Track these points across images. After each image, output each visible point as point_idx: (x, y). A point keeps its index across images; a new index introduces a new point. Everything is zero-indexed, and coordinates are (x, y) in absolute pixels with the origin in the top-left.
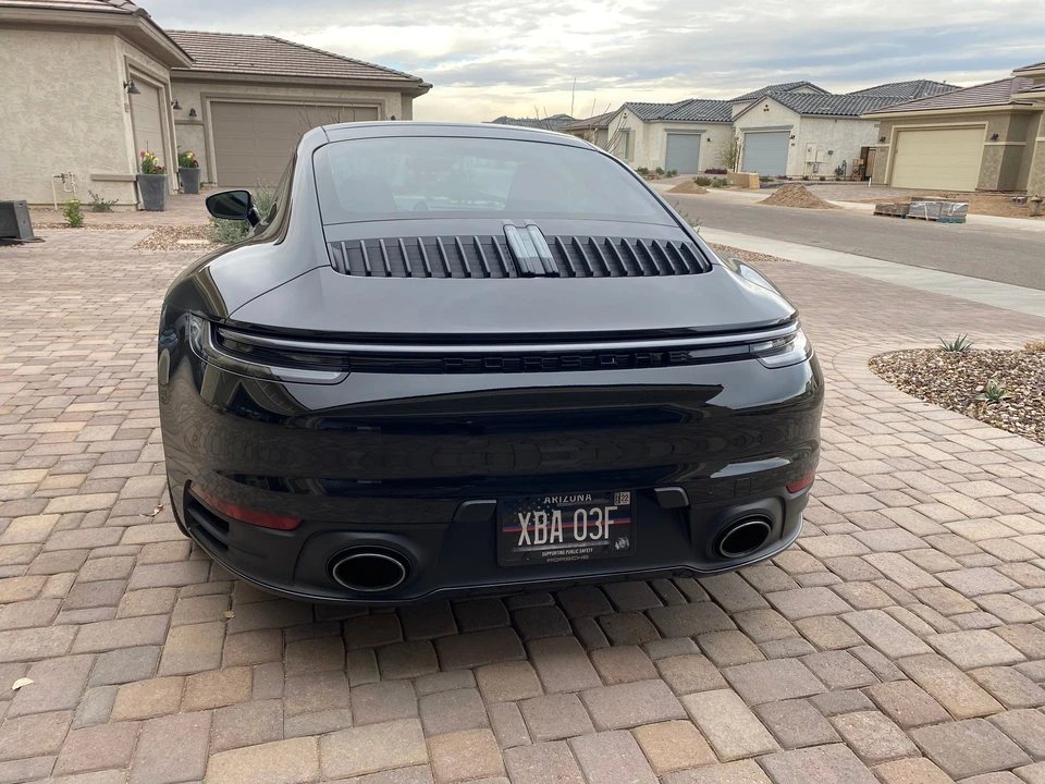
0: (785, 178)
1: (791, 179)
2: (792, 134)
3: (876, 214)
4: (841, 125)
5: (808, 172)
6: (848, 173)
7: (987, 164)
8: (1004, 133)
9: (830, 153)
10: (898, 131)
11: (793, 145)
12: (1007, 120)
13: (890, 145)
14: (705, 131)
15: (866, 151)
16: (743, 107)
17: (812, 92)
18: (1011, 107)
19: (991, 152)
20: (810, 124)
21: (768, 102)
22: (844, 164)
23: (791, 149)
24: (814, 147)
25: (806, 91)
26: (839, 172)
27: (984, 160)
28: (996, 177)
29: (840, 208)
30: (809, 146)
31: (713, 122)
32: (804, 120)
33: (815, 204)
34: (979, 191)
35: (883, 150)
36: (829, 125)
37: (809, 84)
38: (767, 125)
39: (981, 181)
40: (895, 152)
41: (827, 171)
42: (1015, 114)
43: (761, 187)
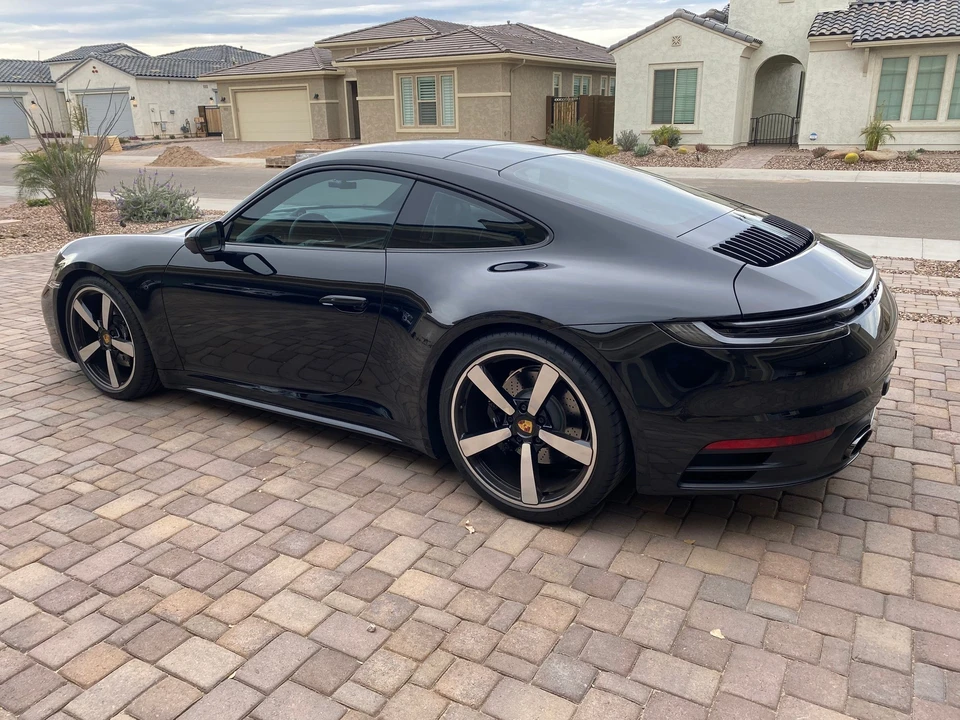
0: (136, 138)
1: (143, 139)
2: (131, 95)
3: (268, 166)
4: (174, 86)
5: (157, 131)
6: (193, 130)
7: (316, 119)
8: (322, 94)
9: (172, 112)
10: (235, 92)
11: (135, 106)
12: (322, 82)
13: (231, 104)
14: (26, 93)
15: (202, 110)
16: (66, 68)
17: (130, 54)
18: (323, 72)
19: (317, 108)
20: (145, 85)
21: (94, 63)
22: (188, 123)
23: (134, 110)
24: (157, 109)
25: (124, 53)
26: (185, 130)
27: (313, 116)
28: (325, 128)
29: (228, 164)
30: (151, 107)
31: (31, 84)
32: (139, 82)
33: (205, 162)
34: (316, 140)
35: (226, 108)
36: (164, 86)
37: (127, 46)
38: (100, 87)
39: (315, 133)
40: (237, 110)
41: (174, 128)
42: (326, 78)
43: (124, 149)
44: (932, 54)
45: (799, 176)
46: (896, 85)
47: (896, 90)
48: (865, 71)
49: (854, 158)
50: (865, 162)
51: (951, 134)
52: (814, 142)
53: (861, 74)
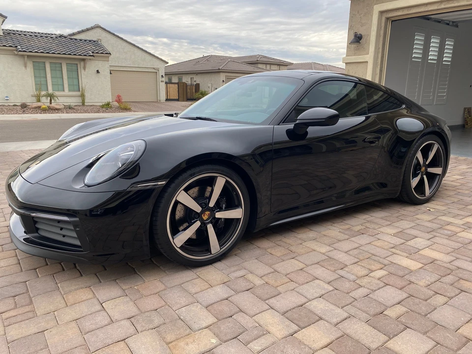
44: (54, 62)
45: (30, 117)
46: (42, 75)
47: (43, 77)
48: (26, 67)
49: (45, 108)
50: (52, 110)
51: (73, 98)
52: (8, 101)
53: (24, 68)
